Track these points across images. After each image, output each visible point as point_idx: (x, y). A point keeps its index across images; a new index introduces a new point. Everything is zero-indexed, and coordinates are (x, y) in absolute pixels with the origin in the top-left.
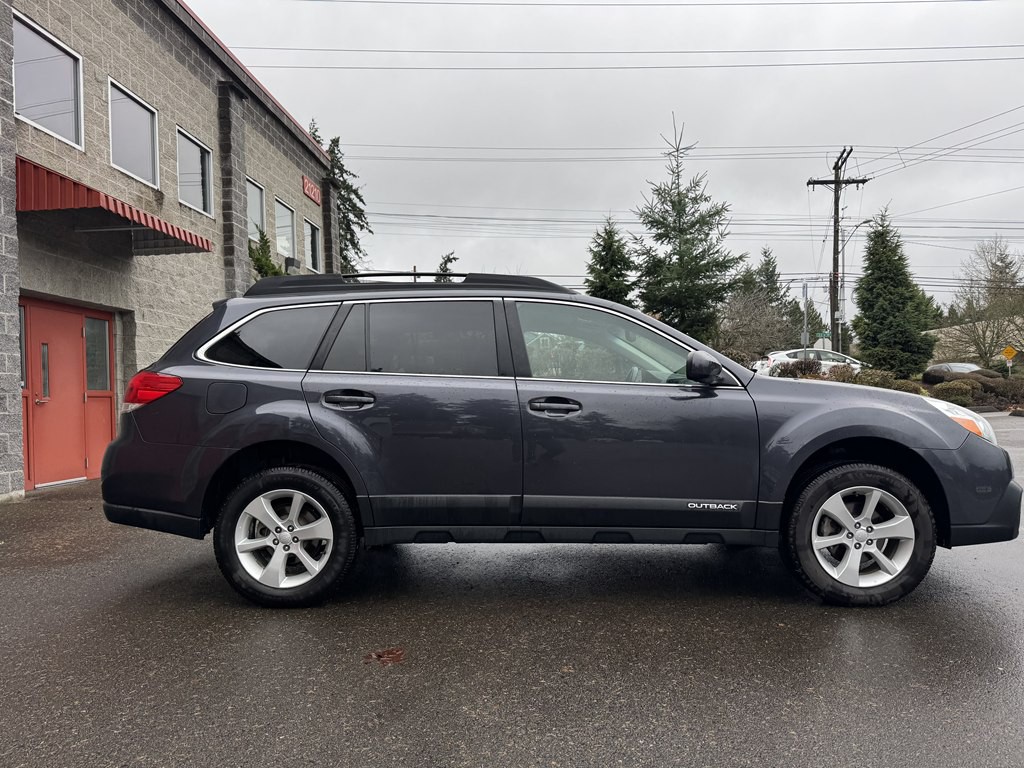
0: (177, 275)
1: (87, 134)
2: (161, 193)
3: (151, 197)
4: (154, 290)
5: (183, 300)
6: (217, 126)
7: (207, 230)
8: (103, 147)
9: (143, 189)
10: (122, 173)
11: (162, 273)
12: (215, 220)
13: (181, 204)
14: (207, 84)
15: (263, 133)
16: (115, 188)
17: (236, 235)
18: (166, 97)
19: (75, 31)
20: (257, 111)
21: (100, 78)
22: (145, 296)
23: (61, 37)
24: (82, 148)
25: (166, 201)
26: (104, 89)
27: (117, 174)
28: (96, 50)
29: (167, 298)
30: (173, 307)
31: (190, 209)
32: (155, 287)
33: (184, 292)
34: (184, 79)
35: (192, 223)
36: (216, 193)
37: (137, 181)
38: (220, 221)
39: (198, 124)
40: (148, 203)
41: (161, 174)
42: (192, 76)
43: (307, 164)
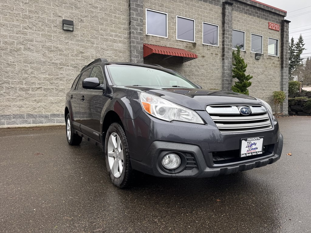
0: (200, 66)
1: (168, 33)
2: (195, 43)
3: (191, 45)
4: (191, 71)
5: (202, 73)
6: (222, 17)
7: (214, 51)
8: (173, 35)
9: (188, 43)
10: (180, 41)
11: (194, 66)
12: (219, 47)
13: (203, 45)
14: (218, 5)
15: (246, 13)
16: (177, 45)
17: (226, 50)
18: (199, 15)
19: (165, 7)
20: (242, 7)
21: (173, 17)
22: (188, 73)
23: (161, 10)
24: (167, 37)
25: (197, 45)
26: (175, 19)
27: (179, 41)
28: (172, 10)
29: (196, 73)
30: (198, 75)
31: (207, 45)
32: (191, 70)
33: (203, 70)
34: (206, 7)
35: (208, 49)
36: (220, 38)
37: (186, 42)
38: (222, 46)
39: (212, 19)
40: (190, 47)
41: (196, 38)
42: (210, 5)
43: (271, 17)
